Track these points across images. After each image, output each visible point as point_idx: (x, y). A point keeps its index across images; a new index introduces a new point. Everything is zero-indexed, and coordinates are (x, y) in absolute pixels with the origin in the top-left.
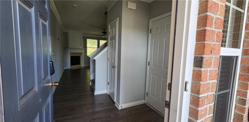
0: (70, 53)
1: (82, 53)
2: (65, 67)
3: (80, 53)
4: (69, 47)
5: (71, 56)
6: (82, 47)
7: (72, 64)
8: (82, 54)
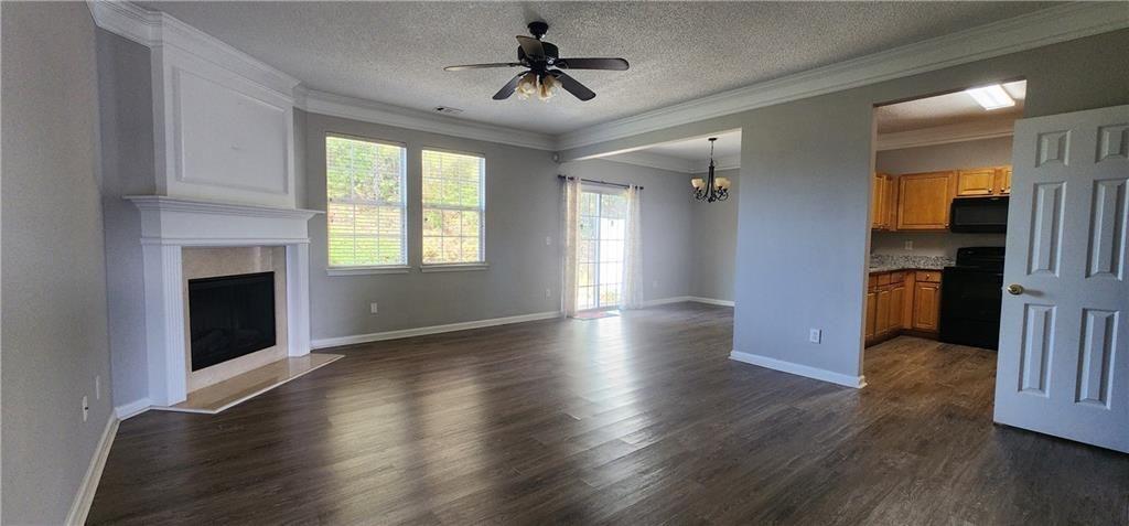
0: (184, 249)
1: (295, 245)
2: (120, 404)
3: (278, 251)
4: (174, 187)
5: (191, 282)
6: (290, 201)
7: (204, 354)
8: (295, 255)
